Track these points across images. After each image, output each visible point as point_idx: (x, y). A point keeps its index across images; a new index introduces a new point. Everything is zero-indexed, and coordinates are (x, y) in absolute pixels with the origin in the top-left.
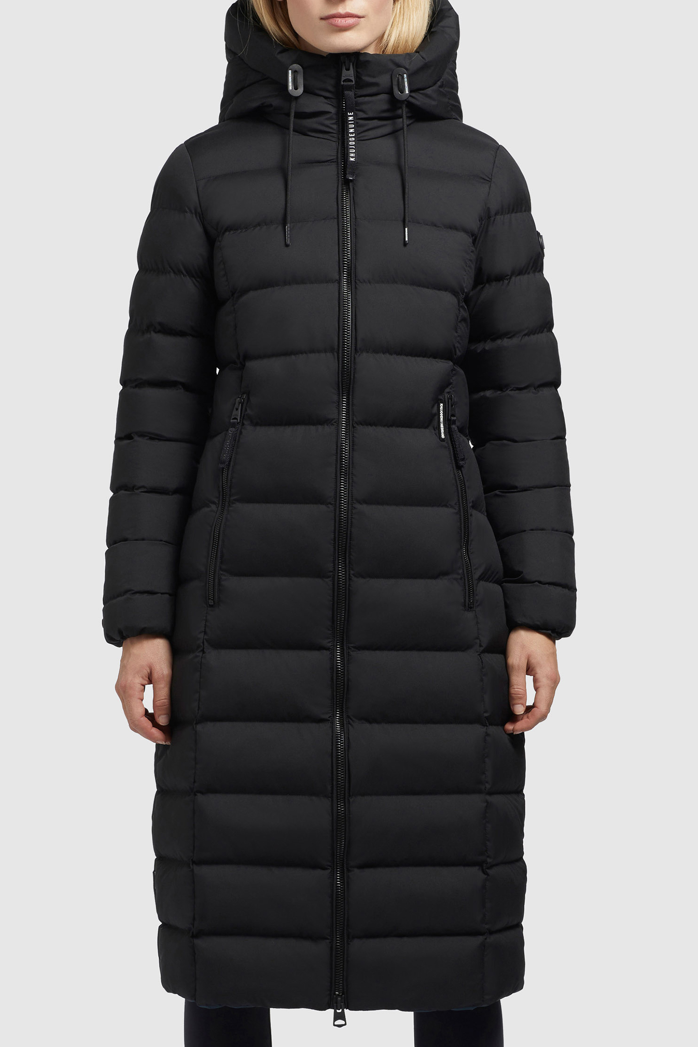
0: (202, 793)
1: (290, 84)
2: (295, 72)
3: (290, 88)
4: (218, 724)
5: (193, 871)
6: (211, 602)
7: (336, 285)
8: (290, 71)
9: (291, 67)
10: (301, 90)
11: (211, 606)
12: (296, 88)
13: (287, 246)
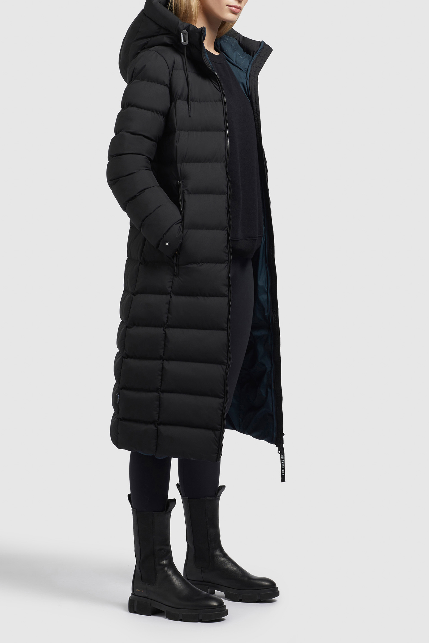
0: (167, 360)
1: (182, 39)
2: (184, 34)
3: (182, 41)
4: (175, 329)
5: (160, 395)
6: (175, 274)
7: (224, 133)
8: (182, 34)
9: (182, 31)
10: (187, 42)
11: (175, 275)
12: (185, 40)
13: (190, 116)
